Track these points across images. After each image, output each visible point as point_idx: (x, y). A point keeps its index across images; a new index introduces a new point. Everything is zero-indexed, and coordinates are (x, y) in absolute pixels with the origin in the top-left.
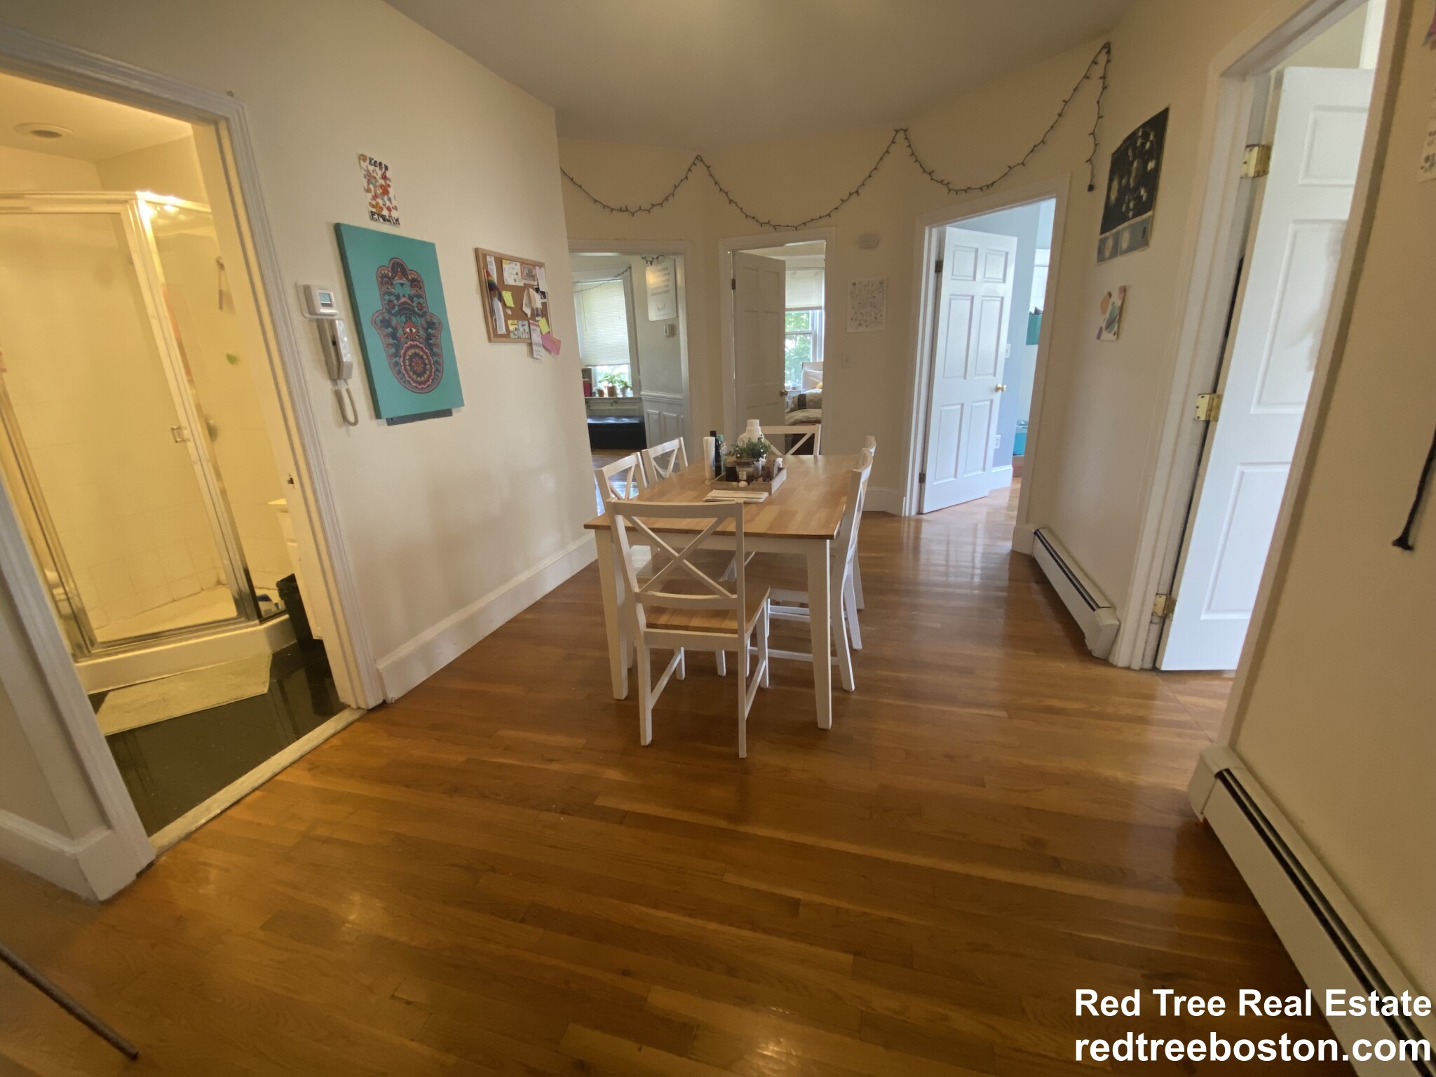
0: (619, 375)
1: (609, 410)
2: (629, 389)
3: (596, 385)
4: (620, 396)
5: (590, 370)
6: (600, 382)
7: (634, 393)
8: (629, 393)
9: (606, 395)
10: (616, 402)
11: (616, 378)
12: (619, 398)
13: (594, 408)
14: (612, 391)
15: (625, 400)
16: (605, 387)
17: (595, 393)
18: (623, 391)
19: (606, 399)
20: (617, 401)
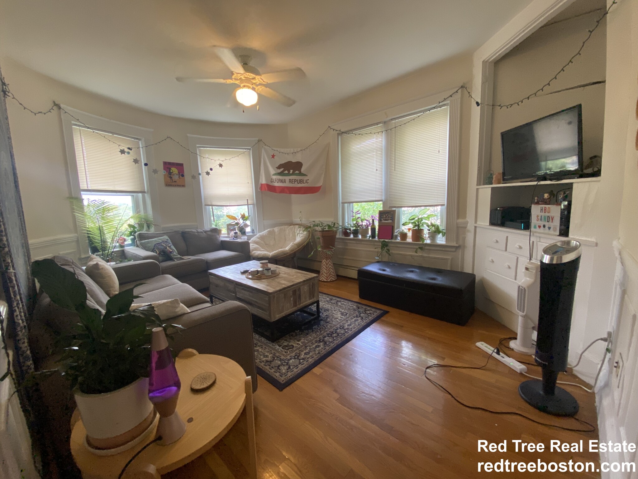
0: (428, 218)
1: (411, 256)
2: (441, 234)
3: (399, 227)
4: (428, 241)
5: (394, 211)
6: (404, 225)
7: (447, 240)
8: (441, 240)
9: (409, 240)
10: (421, 248)
11: (424, 221)
12: (427, 245)
13: (393, 252)
14: (418, 233)
15: (434, 246)
16: (409, 229)
17: (396, 236)
18: (433, 235)
19: (409, 243)
20: (423, 247)
